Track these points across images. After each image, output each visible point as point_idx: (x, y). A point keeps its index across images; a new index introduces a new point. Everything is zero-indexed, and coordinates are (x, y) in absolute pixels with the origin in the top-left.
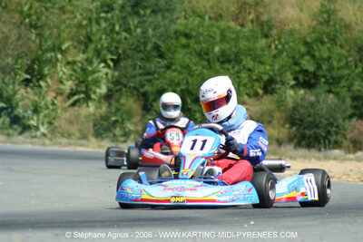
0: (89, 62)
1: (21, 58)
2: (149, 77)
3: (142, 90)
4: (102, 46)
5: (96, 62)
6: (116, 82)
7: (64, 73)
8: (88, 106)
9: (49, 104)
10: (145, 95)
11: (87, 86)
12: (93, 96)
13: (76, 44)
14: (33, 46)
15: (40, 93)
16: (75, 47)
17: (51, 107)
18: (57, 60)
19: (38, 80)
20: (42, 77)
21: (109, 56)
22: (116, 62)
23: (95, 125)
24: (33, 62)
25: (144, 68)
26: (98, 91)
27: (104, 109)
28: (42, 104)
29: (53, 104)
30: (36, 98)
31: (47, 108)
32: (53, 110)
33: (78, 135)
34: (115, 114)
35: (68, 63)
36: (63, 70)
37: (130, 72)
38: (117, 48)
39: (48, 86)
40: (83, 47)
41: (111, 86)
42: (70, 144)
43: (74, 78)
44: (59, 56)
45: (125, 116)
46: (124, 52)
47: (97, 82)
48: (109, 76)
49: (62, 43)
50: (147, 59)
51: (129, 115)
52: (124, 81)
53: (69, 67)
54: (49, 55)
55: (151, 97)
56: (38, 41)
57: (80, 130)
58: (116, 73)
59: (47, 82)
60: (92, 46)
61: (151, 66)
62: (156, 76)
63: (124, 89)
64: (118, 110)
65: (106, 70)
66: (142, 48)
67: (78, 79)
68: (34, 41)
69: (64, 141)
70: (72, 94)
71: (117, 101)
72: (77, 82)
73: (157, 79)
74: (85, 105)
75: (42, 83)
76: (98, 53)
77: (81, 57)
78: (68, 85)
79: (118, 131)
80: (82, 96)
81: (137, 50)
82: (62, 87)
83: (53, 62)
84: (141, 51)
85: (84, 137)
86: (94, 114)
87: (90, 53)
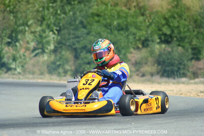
0: (44, 31)
1: (6, 30)
2: (77, 40)
3: (74, 47)
4: (51, 22)
5: (47, 31)
6: (59, 43)
7: (30, 38)
8: (43, 56)
9: (22, 56)
10: (75, 49)
11: (42, 45)
12: (46, 51)
13: (36, 22)
14: (12, 23)
15: (16, 49)
16: (35, 23)
17: (23, 57)
18: (25, 31)
19: (15, 42)
20: (17, 40)
21: (55, 28)
22: (59, 31)
23: (48, 67)
24: (12, 32)
25: (75, 34)
26: (49, 48)
27: (53, 57)
28: (18, 55)
29: (24, 55)
30: (14, 52)
31: (21, 58)
32: (24, 59)
33: (38, 72)
34: (59, 61)
35: (32, 32)
36: (29, 36)
37: (67, 36)
38: (59, 23)
39: (21, 45)
40: (40, 23)
41: (56, 45)
42: (34, 78)
43: (35, 41)
44: (27, 28)
45: (65, 62)
46: (63, 25)
47: (48, 43)
48: (55, 39)
49: (28, 21)
50: (77, 29)
51: (67, 61)
52: (64, 42)
53: (32, 35)
54: (21, 28)
55: (79, 51)
56: (14, 20)
57: (39, 70)
58: (59, 38)
59: (20, 43)
60: (45, 23)
61: (79, 33)
62: (82, 39)
63: (64, 47)
64: (61, 58)
65: (53, 36)
66: (73, 23)
67: (37, 41)
68: (12, 20)
69: (31, 76)
70: (35, 49)
71: (60, 53)
72: (37, 43)
73: (82, 40)
74: (42, 56)
75: (17, 44)
76: (48, 26)
77: (39, 29)
78: (32, 45)
79: (61, 70)
80: (40, 51)
81: (70, 24)
82: (29, 46)
83: (23, 32)
84: (73, 25)
85: (42, 74)
86: (47, 61)
87: (44, 26)
